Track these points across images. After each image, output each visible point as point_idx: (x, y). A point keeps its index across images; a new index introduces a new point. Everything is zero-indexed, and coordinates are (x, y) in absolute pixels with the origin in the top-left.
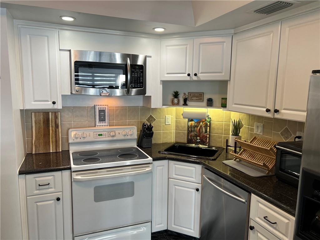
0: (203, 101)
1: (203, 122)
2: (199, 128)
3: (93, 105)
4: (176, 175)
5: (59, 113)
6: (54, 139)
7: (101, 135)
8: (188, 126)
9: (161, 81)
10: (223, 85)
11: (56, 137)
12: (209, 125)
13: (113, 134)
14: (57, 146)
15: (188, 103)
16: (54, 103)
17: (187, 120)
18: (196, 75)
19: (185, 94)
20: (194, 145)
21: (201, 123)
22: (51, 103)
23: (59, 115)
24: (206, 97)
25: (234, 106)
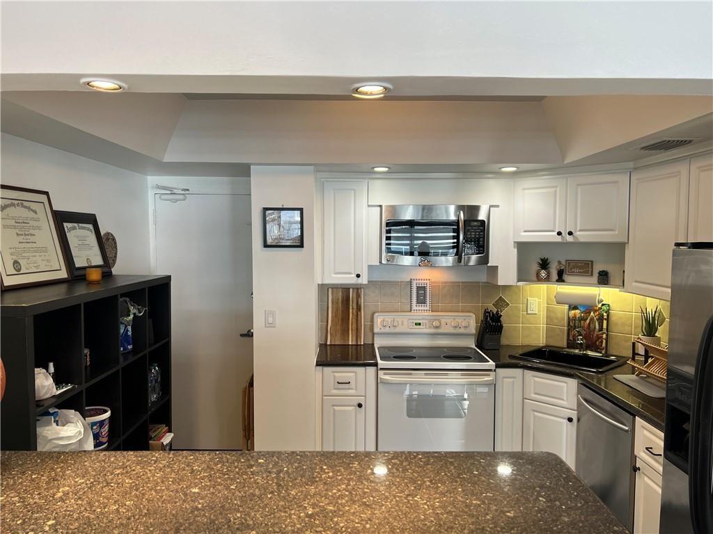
0: (592, 275)
1: (595, 311)
2: (588, 321)
3: (409, 280)
4: (535, 394)
5: (362, 290)
6: (354, 326)
7: (420, 324)
8: (569, 318)
9: (515, 242)
10: (617, 249)
11: (357, 324)
12: (605, 317)
13: (438, 324)
14: (358, 337)
15: (565, 277)
16: (358, 276)
17: (566, 307)
18: (570, 233)
19: (559, 262)
20: (577, 351)
21: (592, 314)
22: (354, 276)
23: (362, 293)
24: (598, 268)
25: (634, 284)
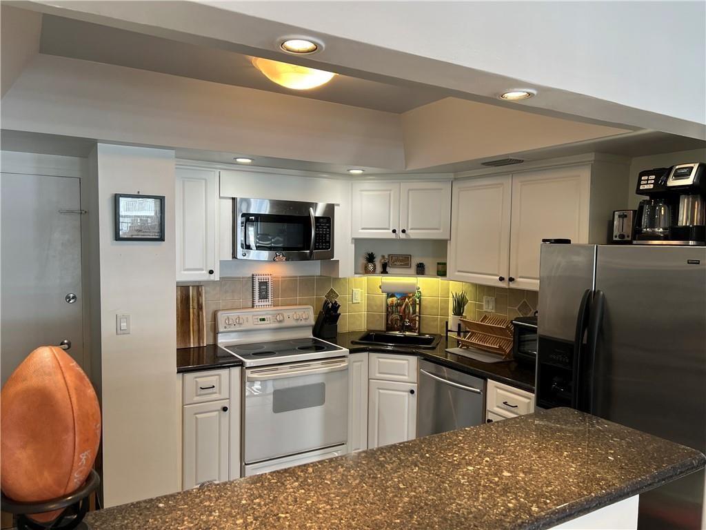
0: (410, 267)
1: (409, 298)
2: (403, 306)
3: (251, 276)
4: (380, 373)
5: (203, 288)
6: (196, 327)
7: (264, 320)
8: (387, 305)
9: (353, 239)
10: (440, 246)
11: (199, 324)
12: (418, 302)
13: (282, 318)
14: (200, 338)
15: (388, 269)
16: (211, 272)
17: (385, 295)
18: (404, 231)
19: (383, 257)
20: (397, 333)
21: (407, 300)
22: (205, 272)
23: (203, 291)
24: (415, 261)
25: (457, 273)
